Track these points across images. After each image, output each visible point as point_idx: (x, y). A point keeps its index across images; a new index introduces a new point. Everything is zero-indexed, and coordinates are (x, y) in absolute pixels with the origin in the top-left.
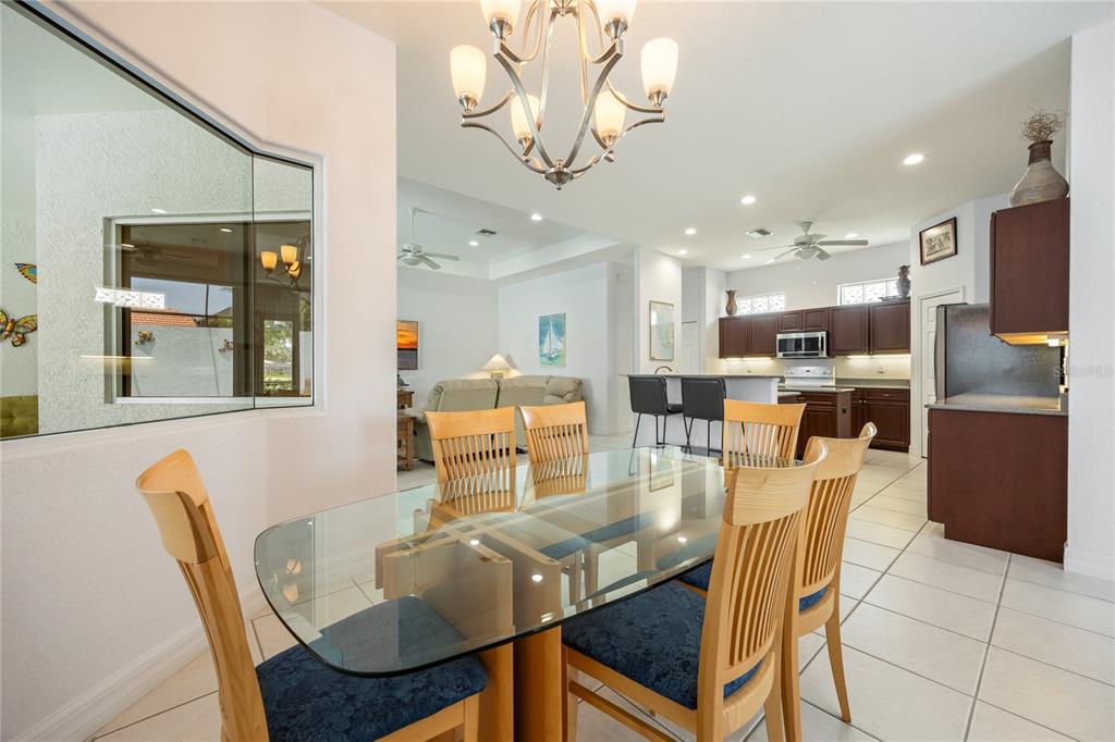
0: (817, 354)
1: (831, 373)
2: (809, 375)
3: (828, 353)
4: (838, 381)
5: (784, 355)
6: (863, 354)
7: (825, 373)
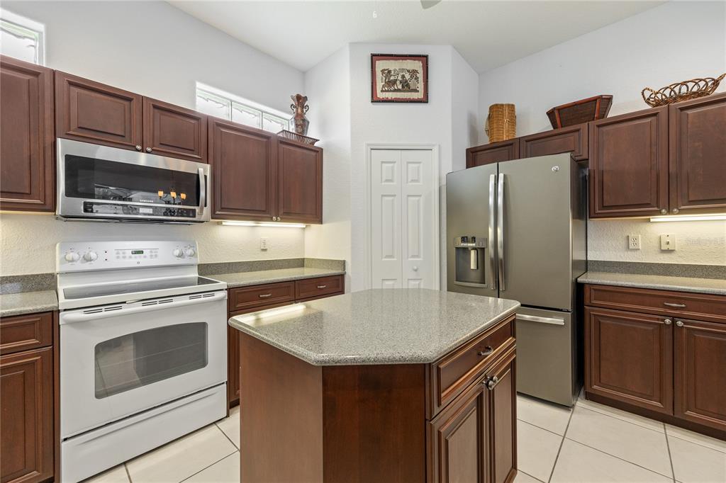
7: (181, 256)
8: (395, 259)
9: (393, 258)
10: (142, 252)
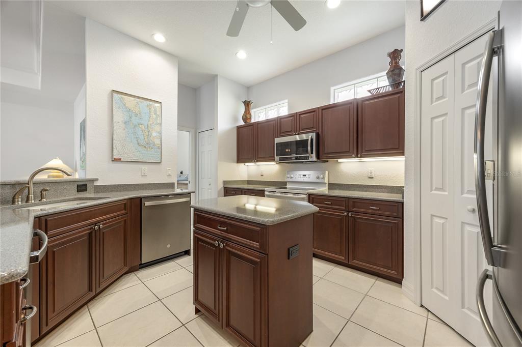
0: (307, 158)
1: (323, 178)
2: (306, 179)
3: (318, 157)
4: (331, 186)
5: (281, 159)
6: (351, 157)
7: (318, 178)
8: (446, 193)
9: (444, 191)
10: (305, 176)
